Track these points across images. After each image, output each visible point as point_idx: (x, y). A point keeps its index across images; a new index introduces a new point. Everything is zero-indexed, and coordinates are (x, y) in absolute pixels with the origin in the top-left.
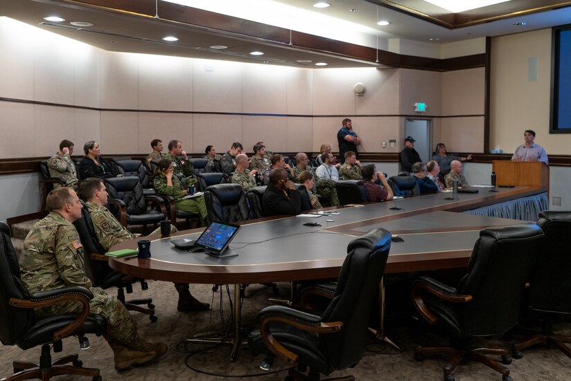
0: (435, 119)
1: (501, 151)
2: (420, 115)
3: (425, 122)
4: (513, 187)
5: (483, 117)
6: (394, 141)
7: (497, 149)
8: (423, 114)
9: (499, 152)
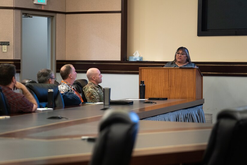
0: (58, 15)
1: (141, 58)
2: (39, 8)
3: (45, 19)
4: (166, 99)
5: (120, 14)
6: (7, 44)
7: (136, 55)
8: (43, 8)
9: (138, 60)
